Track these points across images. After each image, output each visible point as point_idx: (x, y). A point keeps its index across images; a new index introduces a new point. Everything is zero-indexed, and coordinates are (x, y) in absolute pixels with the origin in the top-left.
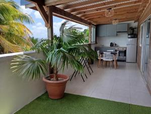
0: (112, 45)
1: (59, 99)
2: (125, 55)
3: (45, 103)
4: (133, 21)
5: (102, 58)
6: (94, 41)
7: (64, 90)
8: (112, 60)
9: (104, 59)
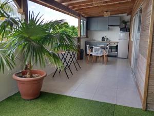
0: (103, 39)
1: (33, 99)
2: (117, 51)
3: (15, 104)
4: (126, 14)
5: (91, 53)
6: (85, 34)
7: (40, 89)
8: (102, 55)
9: (94, 54)
